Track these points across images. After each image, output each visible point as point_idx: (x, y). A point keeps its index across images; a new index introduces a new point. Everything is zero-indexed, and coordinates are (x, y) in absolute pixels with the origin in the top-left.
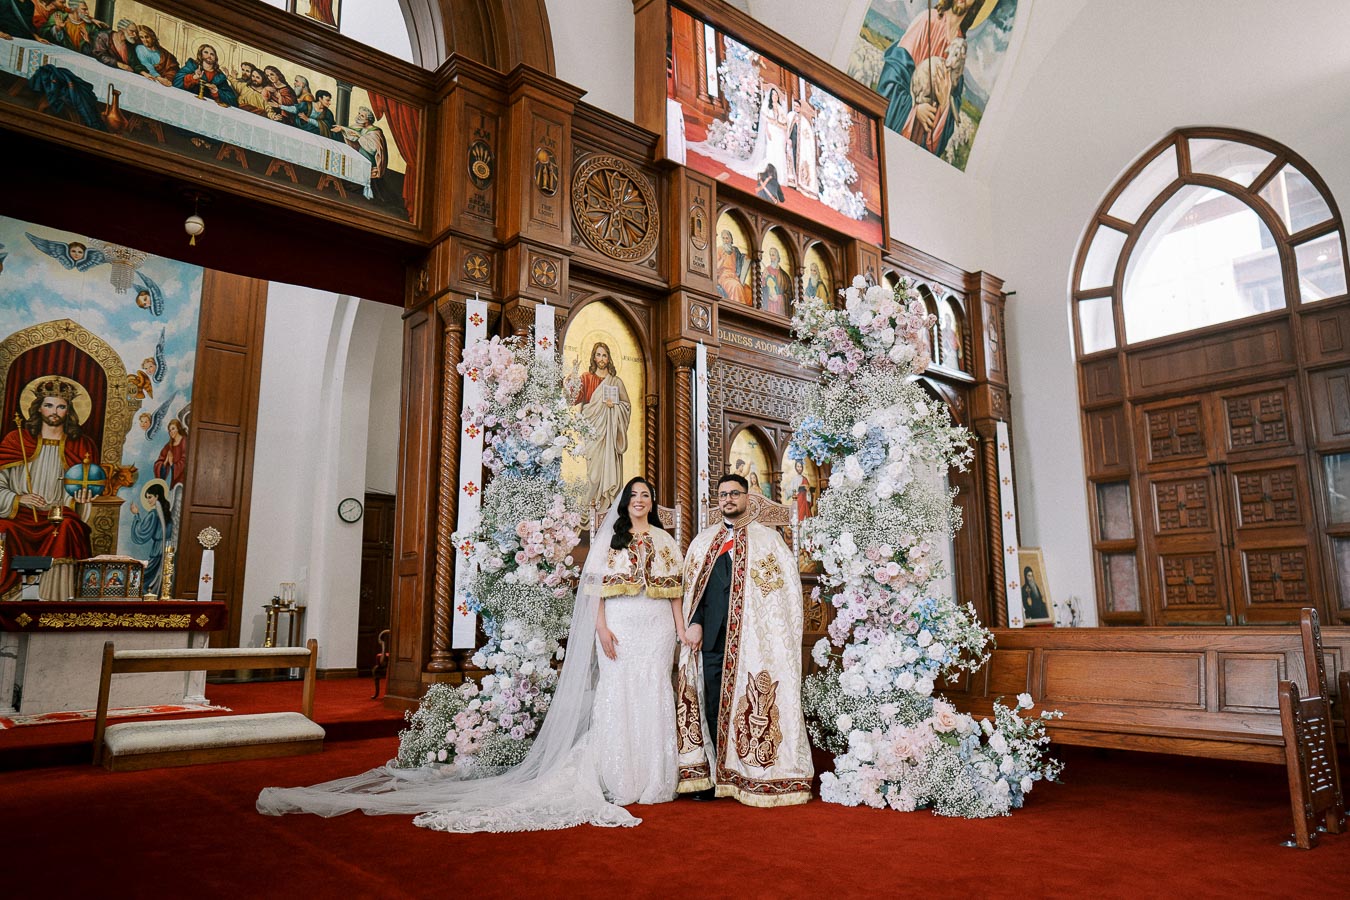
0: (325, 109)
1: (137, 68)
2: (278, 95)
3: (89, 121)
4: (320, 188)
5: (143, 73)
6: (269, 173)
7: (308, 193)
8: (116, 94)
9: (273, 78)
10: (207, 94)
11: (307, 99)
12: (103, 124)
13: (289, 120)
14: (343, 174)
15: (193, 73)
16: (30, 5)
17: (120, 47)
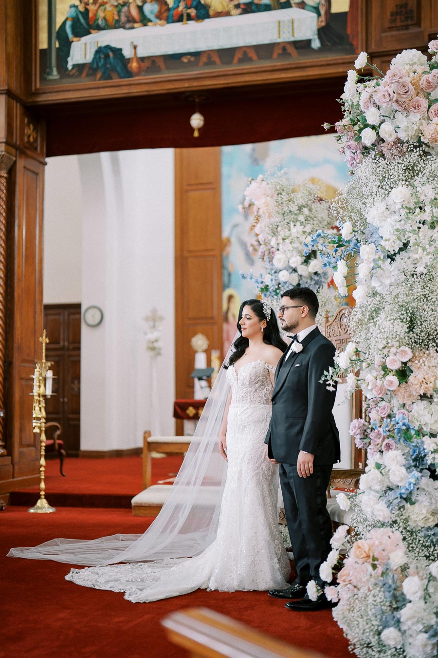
1: (146, 22)
3: (122, 75)
4: (275, 55)
5: (149, 24)
6: (236, 59)
7: (267, 64)
8: (135, 47)
10: (189, 18)
12: (129, 74)
13: (247, 9)
14: (293, 35)
15: (178, 6)
16: (87, 11)
17: (134, 12)
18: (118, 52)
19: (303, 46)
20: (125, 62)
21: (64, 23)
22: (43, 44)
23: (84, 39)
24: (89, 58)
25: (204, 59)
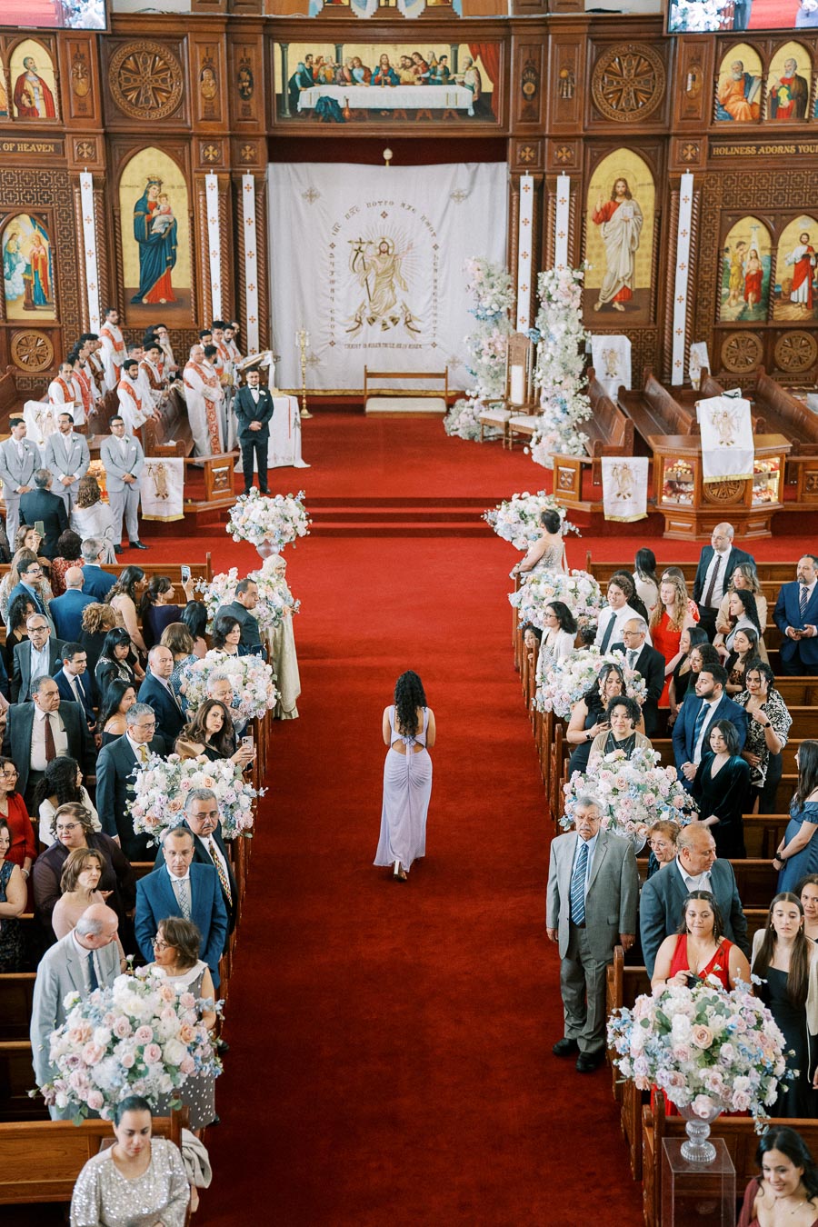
0: (445, 67)
1: (354, 82)
2: (420, 69)
3: (338, 120)
4: (444, 118)
5: (357, 84)
6: (418, 117)
7: (438, 123)
8: (347, 100)
9: (416, 59)
10: (386, 84)
11: (434, 64)
12: (343, 120)
13: (426, 82)
14: (456, 105)
15: (379, 73)
16: (311, 68)
17: (346, 74)
18: (335, 102)
19: (463, 112)
20: (341, 110)
21: (294, 76)
22: (278, 89)
23: (309, 89)
24: (313, 105)
25: (396, 115)
